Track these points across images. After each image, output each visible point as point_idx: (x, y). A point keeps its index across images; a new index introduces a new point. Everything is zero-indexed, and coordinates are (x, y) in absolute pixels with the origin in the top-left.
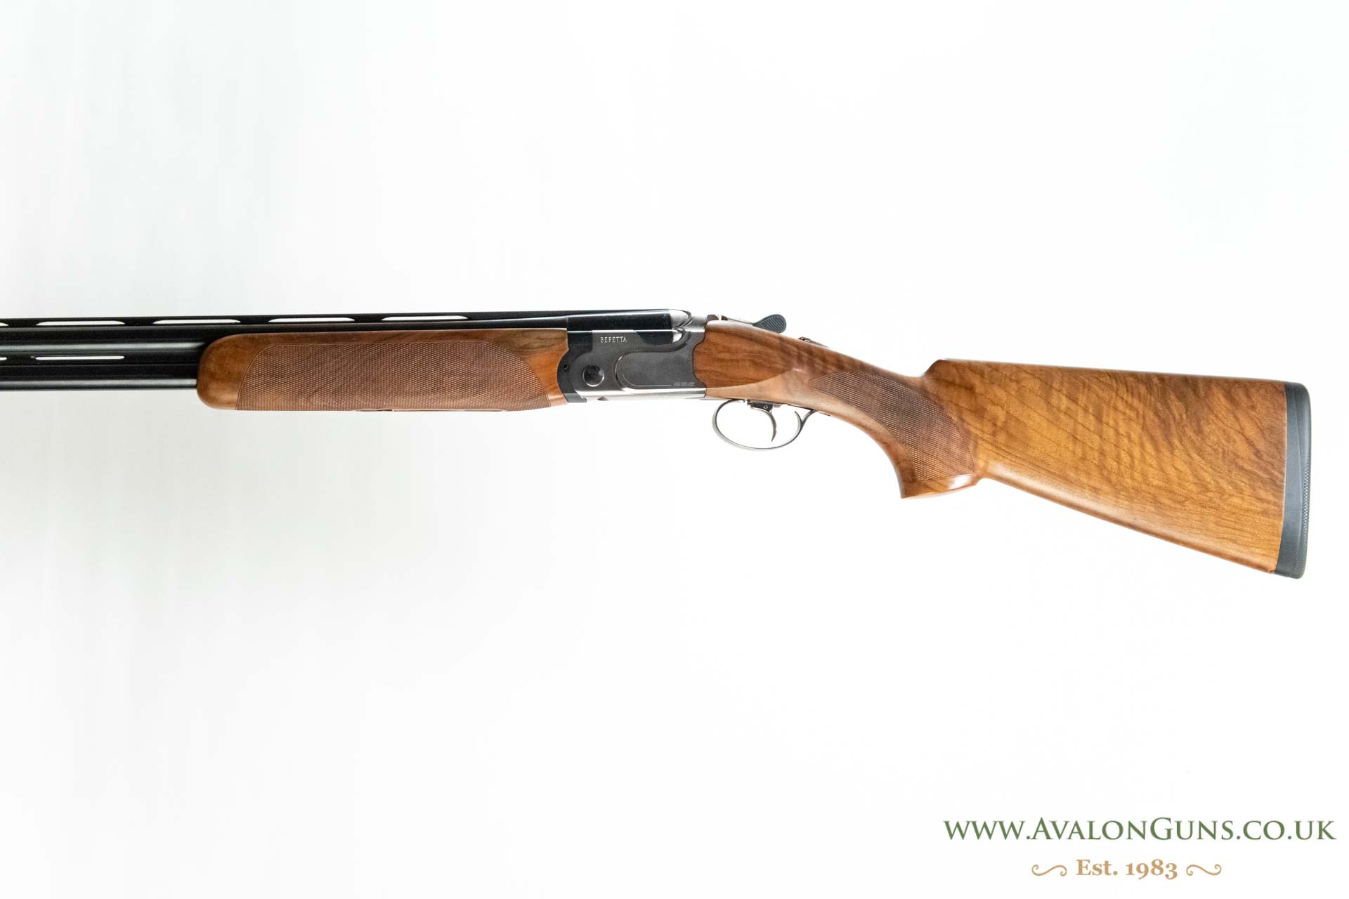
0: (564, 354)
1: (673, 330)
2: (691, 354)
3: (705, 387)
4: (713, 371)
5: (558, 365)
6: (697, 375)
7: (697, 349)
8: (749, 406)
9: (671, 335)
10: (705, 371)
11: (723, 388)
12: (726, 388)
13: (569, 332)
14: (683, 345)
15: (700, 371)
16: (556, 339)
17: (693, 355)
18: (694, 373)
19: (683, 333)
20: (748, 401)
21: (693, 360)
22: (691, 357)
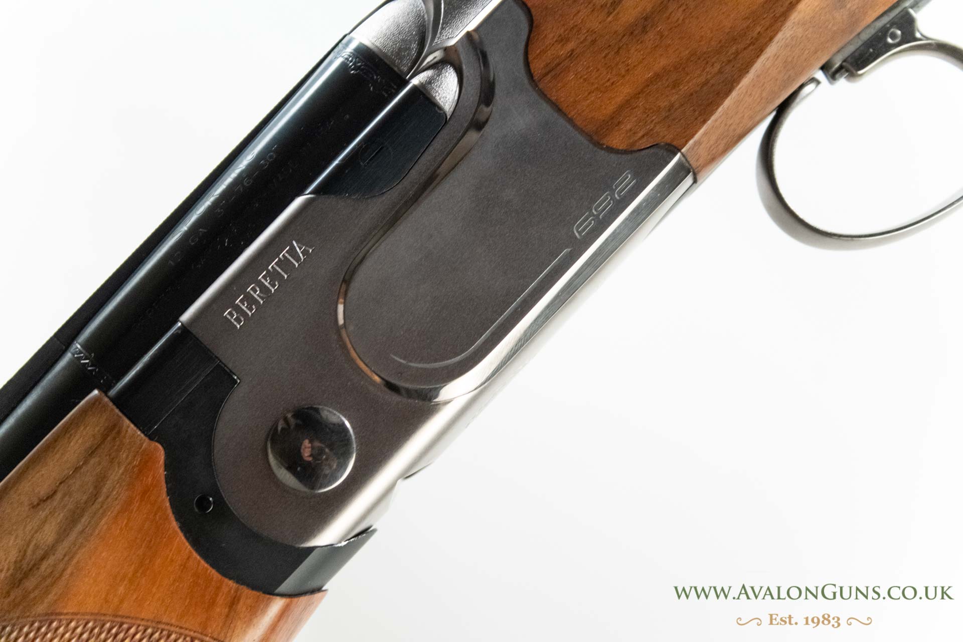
0: (161, 472)
1: (415, 81)
2: (534, 96)
3: (673, 150)
4: (650, 82)
5: (175, 525)
6: (617, 140)
7: (538, 67)
8: (842, 82)
9: (422, 97)
10: (627, 105)
11: (728, 102)
12: (734, 94)
13: (113, 392)
14: (487, 94)
15: (613, 122)
16: (92, 452)
17: (543, 95)
18: (598, 145)
19: (450, 59)
20: (824, 68)
21: (556, 107)
22: (545, 106)
